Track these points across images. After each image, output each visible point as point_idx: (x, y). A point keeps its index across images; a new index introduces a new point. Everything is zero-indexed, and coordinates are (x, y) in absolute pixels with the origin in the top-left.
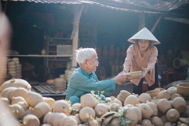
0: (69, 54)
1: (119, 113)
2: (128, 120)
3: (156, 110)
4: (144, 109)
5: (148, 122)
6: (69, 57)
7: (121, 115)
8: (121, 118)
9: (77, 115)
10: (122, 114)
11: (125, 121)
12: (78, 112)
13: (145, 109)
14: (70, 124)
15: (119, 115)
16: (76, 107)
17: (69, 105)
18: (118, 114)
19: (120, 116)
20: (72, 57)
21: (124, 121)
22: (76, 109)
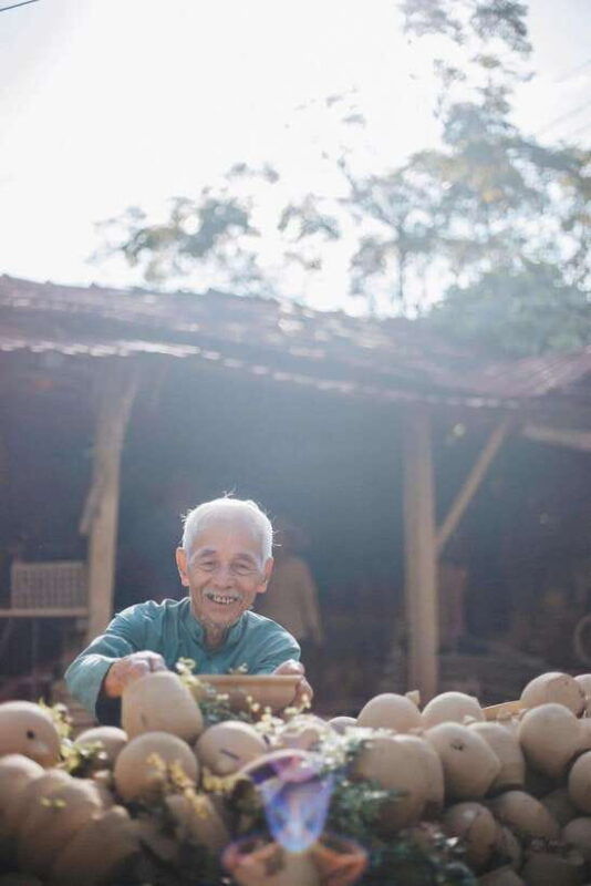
0: (71, 605)
1: (327, 756)
2: (372, 789)
3: (516, 758)
4: (456, 748)
5: (478, 814)
6: (72, 620)
7: (336, 763)
8: (339, 777)
9: (102, 774)
10: (342, 760)
11: (358, 796)
12: (109, 765)
13: (461, 748)
14: (60, 804)
15: (326, 766)
16: (99, 744)
17: (62, 729)
18: (319, 758)
19: (333, 768)
20: (86, 618)
21: (352, 793)
22: (98, 750)
